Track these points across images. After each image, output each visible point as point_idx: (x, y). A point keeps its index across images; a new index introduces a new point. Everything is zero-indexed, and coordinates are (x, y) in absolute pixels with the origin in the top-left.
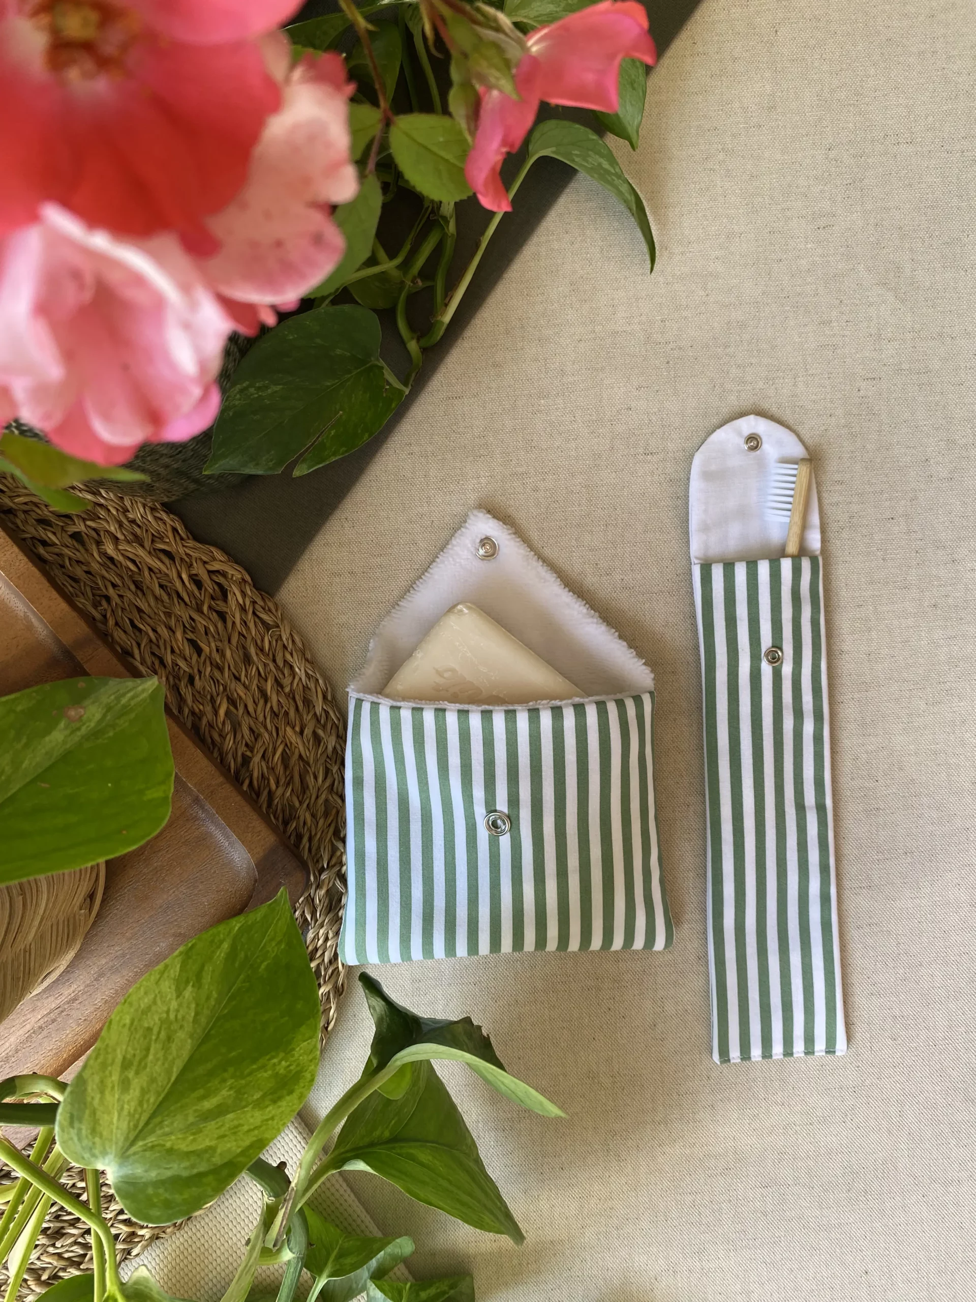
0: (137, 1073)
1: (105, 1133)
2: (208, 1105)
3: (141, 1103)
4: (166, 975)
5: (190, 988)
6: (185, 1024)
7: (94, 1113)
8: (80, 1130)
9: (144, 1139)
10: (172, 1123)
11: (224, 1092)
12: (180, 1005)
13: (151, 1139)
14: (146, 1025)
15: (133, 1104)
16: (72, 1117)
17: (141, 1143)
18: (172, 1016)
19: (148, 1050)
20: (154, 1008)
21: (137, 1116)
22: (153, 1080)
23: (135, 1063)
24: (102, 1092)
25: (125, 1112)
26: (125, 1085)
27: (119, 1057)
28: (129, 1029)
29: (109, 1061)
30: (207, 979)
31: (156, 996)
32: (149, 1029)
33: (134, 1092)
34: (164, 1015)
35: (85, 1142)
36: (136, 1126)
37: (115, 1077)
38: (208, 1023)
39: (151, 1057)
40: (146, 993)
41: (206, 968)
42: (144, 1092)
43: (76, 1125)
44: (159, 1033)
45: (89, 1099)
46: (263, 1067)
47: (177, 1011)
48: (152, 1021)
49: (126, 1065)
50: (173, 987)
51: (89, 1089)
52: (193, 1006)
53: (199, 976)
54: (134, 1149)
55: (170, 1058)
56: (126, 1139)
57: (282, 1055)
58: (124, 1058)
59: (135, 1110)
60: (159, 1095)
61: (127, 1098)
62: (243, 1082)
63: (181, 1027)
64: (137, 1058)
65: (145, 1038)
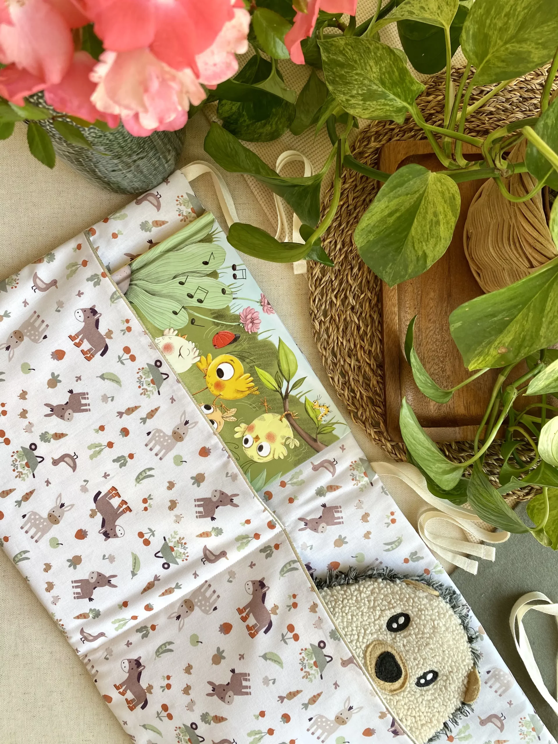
0: (432, 220)
1: (438, 193)
2: (398, 214)
3: (426, 208)
4: (432, 259)
5: (420, 255)
6: (417, 241)
7: (445, 202)
8: (449, 193)
9: (420, 194)
10: (410, 203)
11: (392, 221)
12: (422, 248)
13: (417, 195)
14: (434, 239)
15: (429, 207)
16: (454, 199)
17: (421, 192)
18: (424, 244)
19: (430, 230)
20: (433, 246)
21: (426, 202)
22: (424, 218)
23: (434, 224)
24: (445, 211)
25: (432, 203)
26: (435, 214)
27: (442, 225)
28: (441, 237)
29: (445, 225)
30: (414, 258)
31: (434, 250)
32: (433, 238)
33: (431, 211)
34: (427, 243)
35: (445, 187)
36: (425, 198)
37: (441, 217)
38: (407, 242)
39: (428, 226)
40: (438, 251)
41: (415, 262)
42: (426, 212)
43: (451, 195)
44: (428, 237)
45: (449, 208)
46: (377, 233)
47: (422, 246)
48: (432, 241)
49: (438, 223)
50: (427, 254)
51: (451, 213)
52: (416, 248)
53: (418, 260)
54: (424, 189)
55: (419, 227)
56: (428, 192)
57: (372, 239)
58: (439, 225)
59: (428, 205)
60: (420, 212)
61: (433, 210)
62: (384, 227)
63: (419, 240)
64: (434, 226)
65: (433, 234)
